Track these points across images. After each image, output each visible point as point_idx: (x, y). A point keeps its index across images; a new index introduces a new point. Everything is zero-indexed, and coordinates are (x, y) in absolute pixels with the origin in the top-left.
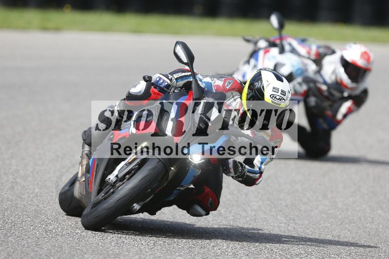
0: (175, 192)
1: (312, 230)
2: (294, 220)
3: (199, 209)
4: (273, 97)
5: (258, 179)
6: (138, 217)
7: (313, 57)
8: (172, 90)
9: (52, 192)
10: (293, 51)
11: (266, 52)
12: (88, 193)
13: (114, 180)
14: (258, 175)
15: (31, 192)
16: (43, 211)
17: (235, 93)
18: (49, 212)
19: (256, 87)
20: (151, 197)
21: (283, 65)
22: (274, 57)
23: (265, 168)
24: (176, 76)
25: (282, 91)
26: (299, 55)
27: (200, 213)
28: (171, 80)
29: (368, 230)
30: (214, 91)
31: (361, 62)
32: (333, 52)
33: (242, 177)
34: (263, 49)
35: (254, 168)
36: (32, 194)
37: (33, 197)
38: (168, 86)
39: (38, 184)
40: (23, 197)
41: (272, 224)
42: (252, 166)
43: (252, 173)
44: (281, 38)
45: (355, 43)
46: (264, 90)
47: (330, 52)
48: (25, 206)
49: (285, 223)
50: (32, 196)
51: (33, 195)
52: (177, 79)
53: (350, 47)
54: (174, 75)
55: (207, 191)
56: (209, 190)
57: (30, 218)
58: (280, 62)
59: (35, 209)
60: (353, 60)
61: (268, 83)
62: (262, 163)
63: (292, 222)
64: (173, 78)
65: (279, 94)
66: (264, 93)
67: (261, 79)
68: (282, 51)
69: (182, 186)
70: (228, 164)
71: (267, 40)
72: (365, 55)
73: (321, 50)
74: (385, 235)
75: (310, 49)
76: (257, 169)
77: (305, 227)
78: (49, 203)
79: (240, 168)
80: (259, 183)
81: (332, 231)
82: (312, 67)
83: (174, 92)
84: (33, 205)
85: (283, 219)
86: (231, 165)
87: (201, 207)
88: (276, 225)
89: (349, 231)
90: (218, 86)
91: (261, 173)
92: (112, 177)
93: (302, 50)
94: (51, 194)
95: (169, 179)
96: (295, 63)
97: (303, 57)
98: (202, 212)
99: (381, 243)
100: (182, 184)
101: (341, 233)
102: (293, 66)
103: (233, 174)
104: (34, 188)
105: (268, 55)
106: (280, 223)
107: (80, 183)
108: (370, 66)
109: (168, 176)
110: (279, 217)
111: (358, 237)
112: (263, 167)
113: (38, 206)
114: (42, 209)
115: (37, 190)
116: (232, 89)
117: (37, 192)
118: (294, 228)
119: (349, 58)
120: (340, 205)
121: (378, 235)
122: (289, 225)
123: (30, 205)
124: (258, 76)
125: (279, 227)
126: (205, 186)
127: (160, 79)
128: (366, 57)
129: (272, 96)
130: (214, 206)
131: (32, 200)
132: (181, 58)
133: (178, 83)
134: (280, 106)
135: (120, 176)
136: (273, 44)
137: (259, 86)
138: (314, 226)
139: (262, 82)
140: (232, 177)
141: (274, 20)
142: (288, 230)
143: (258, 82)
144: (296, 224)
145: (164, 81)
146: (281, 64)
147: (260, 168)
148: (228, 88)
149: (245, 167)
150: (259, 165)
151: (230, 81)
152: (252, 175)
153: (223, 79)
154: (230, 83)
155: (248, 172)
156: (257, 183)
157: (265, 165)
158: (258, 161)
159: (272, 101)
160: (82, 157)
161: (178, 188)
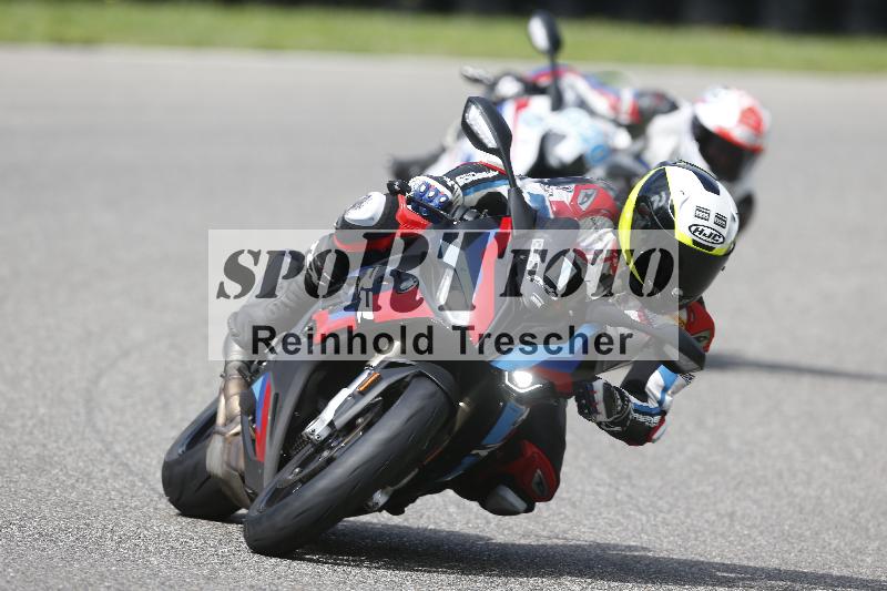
0: (467, 461)
1: (671, 500)
2: (629, 477)
3: (512, 497)
4: (695, 231)
5: (656, 429)
6: (375, 521)
7: (625, 118)
8: (458, 215)
9: (78, 414)
10: (582, 104)
11: (521, 106)
12: (254, 464)
13: (325, 434)
14: (657, 419)
15: (28, 413)
16: (56, 459)
17: (600, 220)
18: (69, 459)
19: (655, 206)
20: (413, 474)
21: (561, 137)
22: (540, 119)
23: (671, 402)
24: (462, 180)
25: (718, 216)
26: (592, 113)
27: (512, 505)
28: (451, 189)
29: (798, 500)
30: (552, 216)
31: (739, 133)
32: (673, 107)
33: (621, 423)
34: (511, 98)
35: (647, 401)
36: (31, 418)
37: (35, 426)
38: (448, 205)
39: (44, 396)
40: (11, 425)
41: (579, 487)
42: (643, 396)
43: (644, 414)
44: (555, 73)
45: (726, 88)
46: (673, 212)
47: (666, 106)
48: (15, 447)
49: (610, 485)
50: (30, 423)
51: (34, 421)
52: (464, 188)
53: (715, 96)
54: (457, 179)
55: (529, 453)
56: (536, 450)
57: (26, 473)
58: (555, 131)
59: (38, 455)
60: (720, 128)
61: (684, 198)
62: (665, 390)
63: (625, 482)
64: (456, 186)
65: (711, 223)
66: (673, 222)
67: (665, 187)
68: (558, 104)
69: (484, 448)
70: (593, 392)
71: (520, 79)
72: (750, 116)
73: (646, 103)
74: (836, 511)
75: (618, 99)
76: (652, 404)
77: (655, 495)
78: (69, 438)
79: (619, 402)
80: (659, 438)
81: (715, 504)
82: (622, 139)
83: (462, 219)
84: (34, 446)
85: (605, 476)
86: (599, 396)
87: (515, 492)
88: (588, 489)
89: (755, 502)
90: (560, 204)
91: (663, 413)
92: (318, 427)
93: (600, 103)
94: (74, 418)
95: (456, 428)
96: (590, 133)
97: (602, 117)
98: (519, 504)
99: (828, 529)
100: (484, 442)
101: (737, 508)
102: (586, 140)
103: (602, 417)
104: (37, 407)
105: (525, 113)
106: (598, 485)
107: (225, 440)
108: (759, 142)
109: (454, 423)
110: (595, 471)
111: (774, 517)
112: (668, 398)
113: (44, 446)
114: (55, 455)
115: (42, 410)
116: (593, 212)
117: (43, 415)
118: (629, 496)
119: (712, 123)
120: (734, 444)
121: (821, 512)
122: (617, 489)
123: (27, 444)
124: (657, 179)
125: (596, 493)
126: (527, 443)
127: (428, 187)
128: (752, 121)
129: (693, 228)
130: (548, 489)
131: (31, 433)
132: (482, 136)
133: (468, 198)
134: (714, 252)
135: (339, 423)
136: (532, 88)
137: (661, 204)
138: (676, 493)
139: (668, 195)
140: (599, 424)
141: (537, 30)
142: (616, 500)
143: (658, 193)
144: (633, 486)
145: (438, 192)
146: (555, 135)
147: (660, 403)
148: (584, 207)
149: (629, 401)
150: (659, 395)
151: (589, 192)
152: (641, 418)
153: (573, 186)
154: (588, 196)
155: (636, 411)
156: (655, 437)
157: (673, 393)
158: (658, 385)
159: (694, 242)
160: (225, 376)
161: (474, 452)
